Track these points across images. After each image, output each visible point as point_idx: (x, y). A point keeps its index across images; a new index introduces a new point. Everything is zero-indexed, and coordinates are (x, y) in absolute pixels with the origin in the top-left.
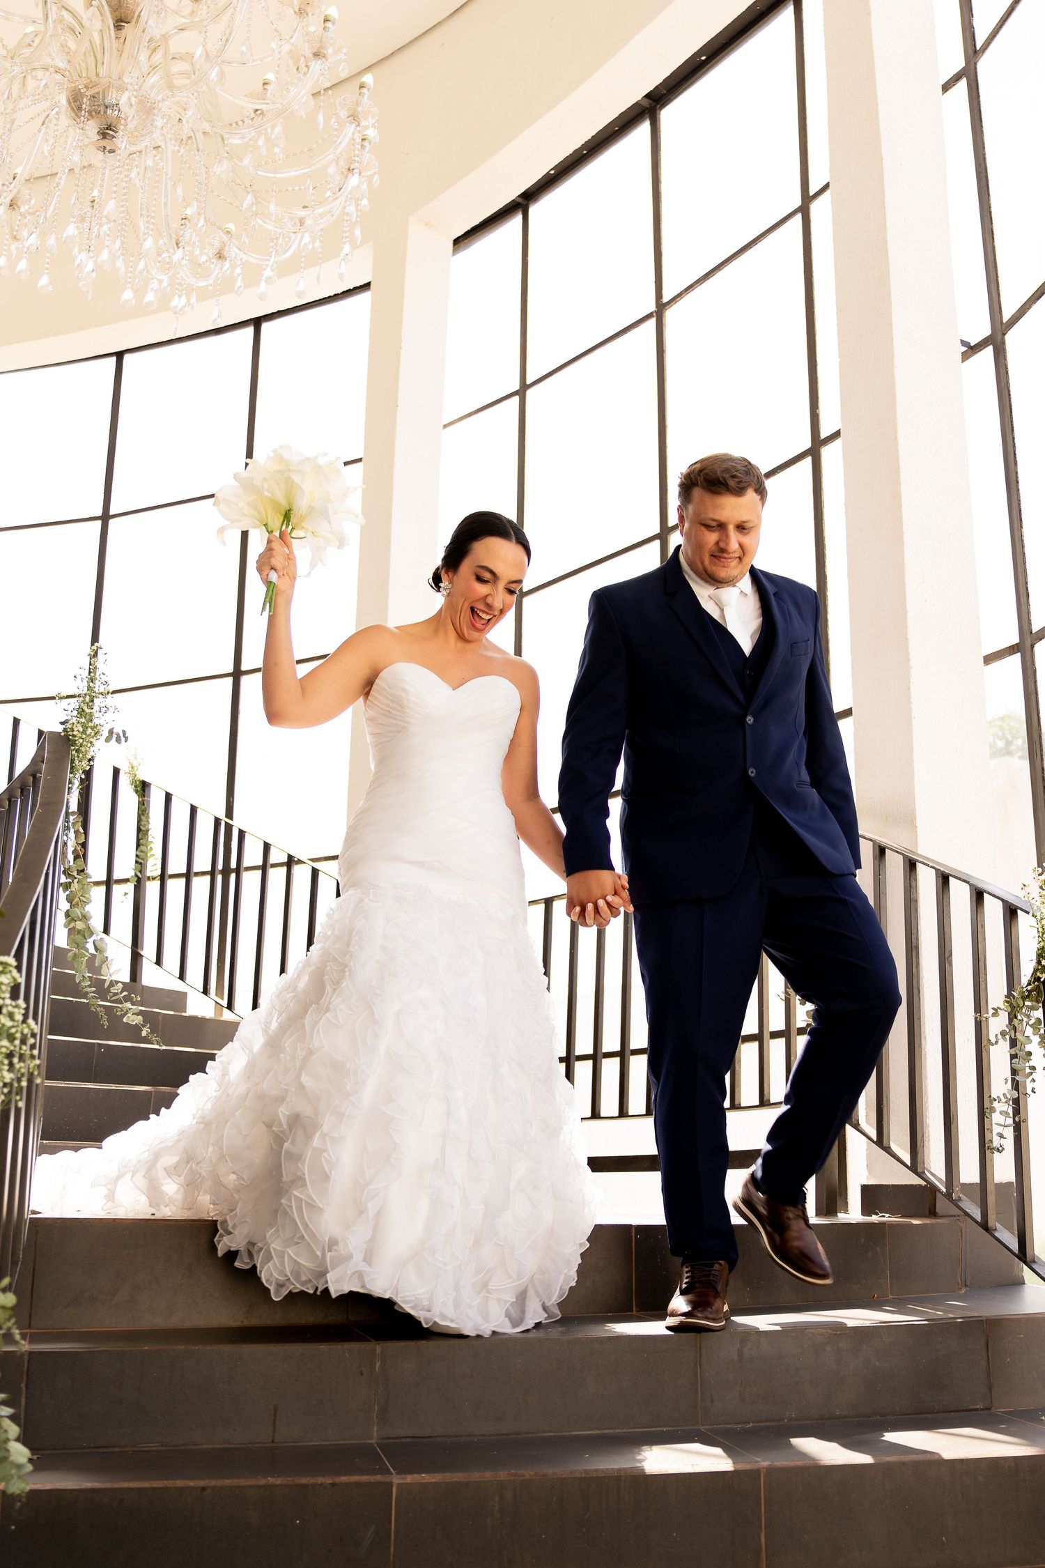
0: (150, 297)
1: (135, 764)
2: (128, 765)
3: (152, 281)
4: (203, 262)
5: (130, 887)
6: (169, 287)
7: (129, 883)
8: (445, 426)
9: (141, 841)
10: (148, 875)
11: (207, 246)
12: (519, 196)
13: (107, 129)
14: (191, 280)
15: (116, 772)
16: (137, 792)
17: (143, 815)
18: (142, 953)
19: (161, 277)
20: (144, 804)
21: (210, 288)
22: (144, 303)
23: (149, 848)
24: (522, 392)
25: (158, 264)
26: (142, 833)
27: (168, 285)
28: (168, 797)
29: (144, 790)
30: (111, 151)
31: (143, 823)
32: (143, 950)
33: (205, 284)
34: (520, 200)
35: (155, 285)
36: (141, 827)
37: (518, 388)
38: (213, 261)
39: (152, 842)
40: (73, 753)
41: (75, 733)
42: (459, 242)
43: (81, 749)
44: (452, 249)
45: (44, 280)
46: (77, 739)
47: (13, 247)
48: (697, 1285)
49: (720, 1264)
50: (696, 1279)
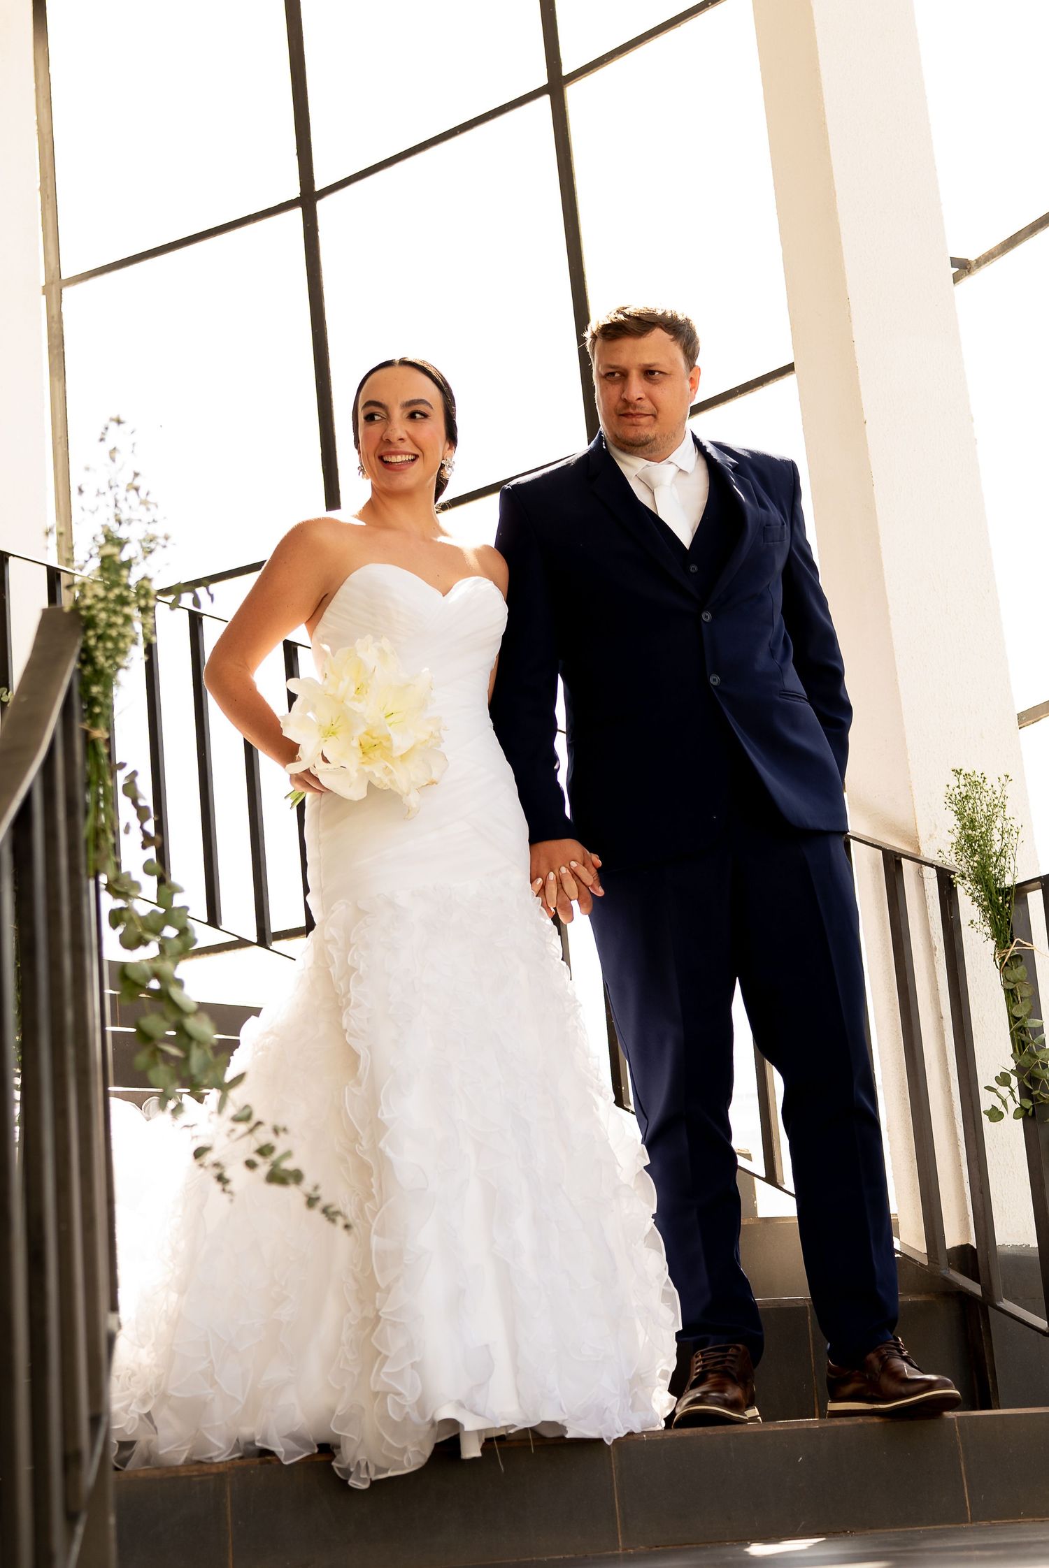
40: (92, 642)
41: (88, 603)
43: (109, 631)
46: (95, 612)
48: (710, 1376)
49: (738, 1349)
50: (708, 1368)
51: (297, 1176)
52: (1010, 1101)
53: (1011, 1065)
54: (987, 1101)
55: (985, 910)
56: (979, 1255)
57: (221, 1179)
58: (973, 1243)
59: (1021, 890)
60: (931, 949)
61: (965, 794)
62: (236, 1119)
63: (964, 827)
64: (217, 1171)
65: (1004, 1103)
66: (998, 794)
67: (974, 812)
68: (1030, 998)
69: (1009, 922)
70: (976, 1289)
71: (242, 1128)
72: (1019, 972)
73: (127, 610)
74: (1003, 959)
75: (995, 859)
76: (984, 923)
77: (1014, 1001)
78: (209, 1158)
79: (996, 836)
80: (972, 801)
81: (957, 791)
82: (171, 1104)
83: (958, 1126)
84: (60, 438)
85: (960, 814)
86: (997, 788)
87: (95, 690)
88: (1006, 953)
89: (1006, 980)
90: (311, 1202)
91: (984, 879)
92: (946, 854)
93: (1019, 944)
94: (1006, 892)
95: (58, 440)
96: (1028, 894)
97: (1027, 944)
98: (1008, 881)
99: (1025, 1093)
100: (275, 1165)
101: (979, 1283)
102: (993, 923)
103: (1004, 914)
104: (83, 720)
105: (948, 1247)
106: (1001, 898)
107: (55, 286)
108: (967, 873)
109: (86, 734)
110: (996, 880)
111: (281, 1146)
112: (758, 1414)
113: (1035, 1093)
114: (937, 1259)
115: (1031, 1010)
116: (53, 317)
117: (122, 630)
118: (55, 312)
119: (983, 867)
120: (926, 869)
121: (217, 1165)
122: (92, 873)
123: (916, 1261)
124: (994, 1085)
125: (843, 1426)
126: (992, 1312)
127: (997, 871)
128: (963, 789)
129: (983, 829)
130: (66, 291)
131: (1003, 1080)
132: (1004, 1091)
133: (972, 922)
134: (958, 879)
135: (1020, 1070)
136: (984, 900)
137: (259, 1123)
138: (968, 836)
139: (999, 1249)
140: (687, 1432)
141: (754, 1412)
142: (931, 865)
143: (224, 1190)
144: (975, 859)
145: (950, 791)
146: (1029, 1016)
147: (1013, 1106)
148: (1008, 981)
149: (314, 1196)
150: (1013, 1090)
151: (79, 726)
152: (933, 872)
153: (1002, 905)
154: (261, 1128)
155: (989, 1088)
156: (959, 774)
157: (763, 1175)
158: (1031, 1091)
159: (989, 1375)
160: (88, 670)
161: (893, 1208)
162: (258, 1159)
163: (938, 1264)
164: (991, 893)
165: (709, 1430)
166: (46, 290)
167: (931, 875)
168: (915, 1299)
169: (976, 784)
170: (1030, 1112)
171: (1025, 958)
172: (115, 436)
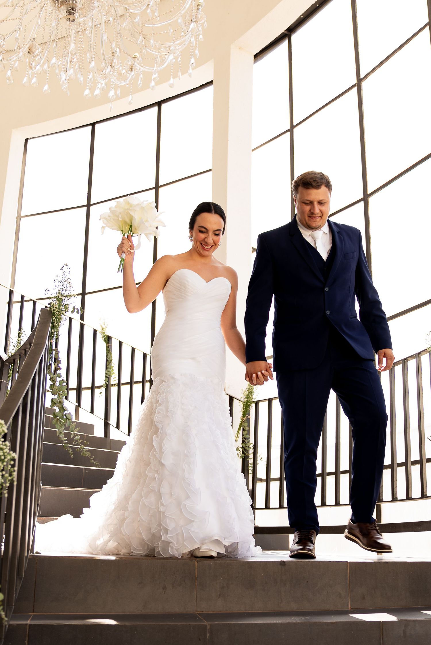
0: (97, 92)
1: (104, 327)
2: (101, 328)
3: (98, 84)
4: (123, 73)
5: (103, 390)
6: (106, 86)
7: (102, 388)
8: (253, 150)
9: (108, 366)
10: (112, 384)
11: (125, 65)
12: (286, 30)
13: (71, 10)
14: (118, 82)
15: (95, 331)
16: (105, 341)
17: (109, 353)
18: (110, 423)
19: (102, 82)
20: (109, 348)
21: (127, 86)
22: (94, 96)
23: (112, 369)
24: (291, 130)
25: (101, 76)
26: (108, 362)
27: (105, 85)
28: (121, 344)
29: (109, 341)
30: (73, 21)
31: (108, 357)
32: (110, 421)
33: (124, 84)
34: (287, 32)
35: (100, 86)
36: (108, 359)
37: (289, 128)
38: (128, 72)
39: (113, 366)
40: (54, 319)
41: (54, 309)
42: (257, 56)
43: (58, 316)
44: (253, 60)
45: (46, 87)
46: (55, 311)
47: (30, 72)
48: (303, 540)
50: (303, 537)
52: (239, 454)
53: (241, 446)
68: (247, 430)
72: (246, 424)
74: (242, 420)
77: (244, 431)
84: (15, 256)
88: (244, 419)
93: (247, 417)
96: (251, 404)
97: (249, 417)
99: (243, 453)
107: (19, 217)
113: (245, 453)
115: (248, 433)
118: (18, 224)
130: (22, 219)
134: (235, 399)
135: (243, 447)
146: (246, 434)
166: (17, 219)
170: (244, 457)
171: (248, 421)
172: (65, 269)
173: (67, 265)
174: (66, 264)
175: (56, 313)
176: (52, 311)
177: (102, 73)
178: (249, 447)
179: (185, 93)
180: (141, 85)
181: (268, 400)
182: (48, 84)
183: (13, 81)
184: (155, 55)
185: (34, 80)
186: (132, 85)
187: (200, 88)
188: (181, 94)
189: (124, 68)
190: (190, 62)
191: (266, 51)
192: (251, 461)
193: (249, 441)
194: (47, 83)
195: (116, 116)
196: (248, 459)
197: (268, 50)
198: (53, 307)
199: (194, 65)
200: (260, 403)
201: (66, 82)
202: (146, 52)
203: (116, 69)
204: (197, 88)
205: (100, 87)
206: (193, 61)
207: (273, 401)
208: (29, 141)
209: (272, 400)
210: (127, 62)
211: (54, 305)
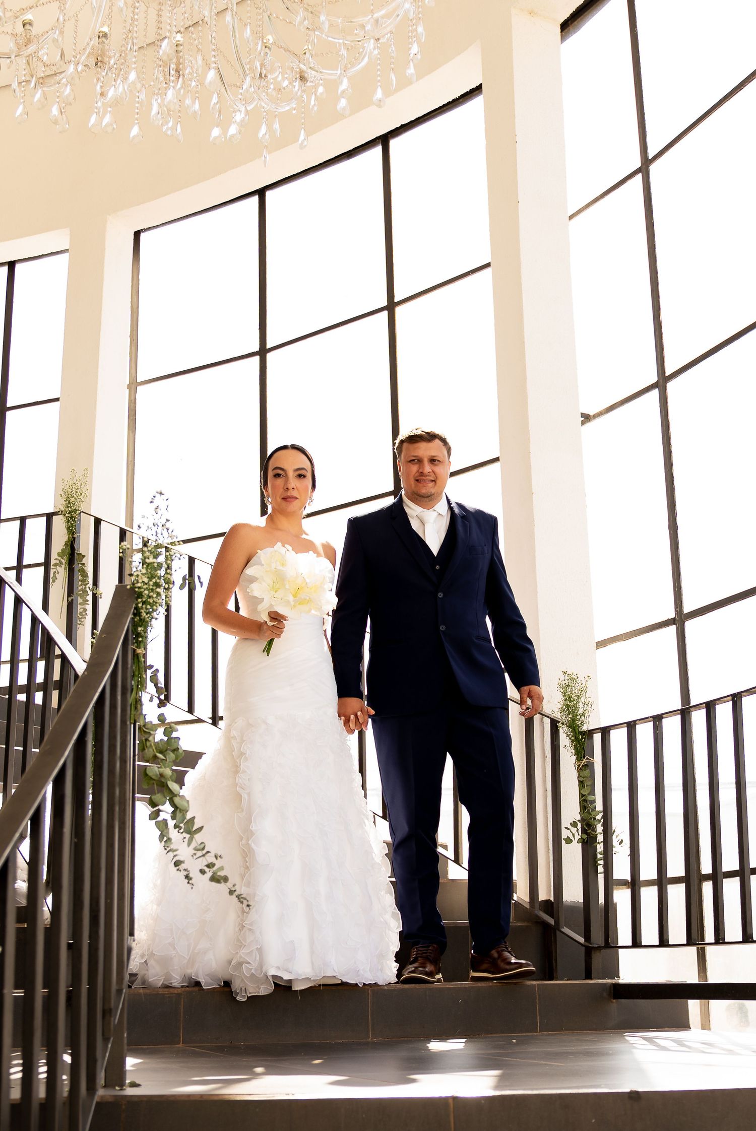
0: (233, 130)
3: (234, 114)
8: (571, 217)
11: (288, 71)
21: (294, 112)
22: (227, 138)
24: (644, 169)
33: (287, 108)
37: (640, 166)
40: (140, 605)
41: (139, 585)
42: (568, 25)
43: (149, 600)
44: (560, 34)
45: (135, 131)
46: (142, 590)
47: (99, 104)
48: (419, 959)
49: (434, 946)
50: (419, 955)
51: (226, 879)
52: (576, 834)
53: (579, 818)
54: (565, 834)
55: (573, 741)
56: (554, 906)
57: (187, 877)
58: (552, 899)
59: (591, 733)
60: (544, 757)
61: (567, 684)
62: (196, 849)
63: (565, 700)
64: (185, 873)
65: (573, 835)
66: (583, 685)
67: (571, 693)
68: (590, 785)
69: (583, 748)
70: (551, 921)
71: (199, 853)
72: (587, 772)
73: (158, 590)
74: (579, 766)
75: (579, 717)
76: (572, 748)
77: (583, 786)
78: (182, 866)
79: (581, 705)
80: (570, 687)
81: (564, 682)
82: (165, 839)
83: (550, 843)
84: (131, 461)
85: (564, 694)
86: (584, 682)
87: (140, 629)
88: (581, 763)
89: (580, 776)
90: (231, 892)
91: (573, 726)
92: (556, 713)
93: (587, 759)
94: (583, 733)
95: (130, 463)
96: (594, 735)
97: (591, 759)
98: (585, 728)
99: (584, 831)
100: (214, 873)
101: (553, 918)
102: (576, 748)
103: (581, 744)
104: (133, 644)
105: (540, 900)
106: (580, 736)
107: (134, 385)
108: (565, 723)
109: (134, 651)
110: (579, 727)
111: (218, 863)
112: (441, 977)
113: (588, 832)
114: (534, 906)
115: (591, 791)
116: (131, 401)
117: (155, 600)
118: (133, 398)
119: (573, 720)
120: (545, 718)
121: (185, 870)
122: (132, 721)
123: (523, 906)
124: (570, 827)
125: (482, 987)
126: (558, 932)
127: (580, 723)
128: (567, 682)
129: (575, 702)
130: (138, 388)
131: (574, 824)
132: (574, 830)
133: (565, 746)
134: (560, 725)
135: (582, 820)
136: (572, 736)
137: (208, 852)
138: (567, 705)
139: (564, 903)
140: (407, 986)
141: (440, 976)
142: (548, 717)
143: (188, 883)
144: (570, 716)
145: (560, 682)
146: (589, 794)
147: (577, 837)
148: (581, 776)
149: (233, 889)
150: (578, 830)
151: (131, 647)
152: (549, 720)
153: (581, 740)
154: (209, 854)
155: (566, 828)
156: (566, 674)
157: (453, 859)
158: (587, 830)
159: (554, 962)
160: (137, 619)
161: (515, 877)
162: (207, 869)
163: (534, 908)
164: (576, 733)
165: (417, 986)
166: (129, 387)
167: (547, 721)
168: (521, 924)
169: (573, 679)
170: (585, 841)
171: (590, 766)
172: (159, 500)
173: (161, 494)
174: (159, 491)
175: (143, 594)
176: (137, 590)
177: (241, 91)
178: (595, 819)
179: (433, 114)
180: (315, 108)
181: (626, 725)
182: (138, 123)
183: (67, 126)
184: (338, 44)
185: (107, 119)
186: (303, 110)
187: (461, 100)
188: (425, 115)
189: (286, 76)
190: (410, 52)
191: (586, 13)
192: (600, 848)
193: (595, 808)
194: (136, 122)
195: (303, 171)
196: (595, 845)
197: (589, 11)
198: (138, 582)
199: (419, 56)
200: (611, 731)
201: (159, 116)
202: (316, 41)
203: (272, 80)
204: (454, 101)
205: (238, 121)
206: (415, 49)
207: (637, 726)
208: (142, 235)
209: (635, 725)
210: (291, 64)
211: (140, 577)
